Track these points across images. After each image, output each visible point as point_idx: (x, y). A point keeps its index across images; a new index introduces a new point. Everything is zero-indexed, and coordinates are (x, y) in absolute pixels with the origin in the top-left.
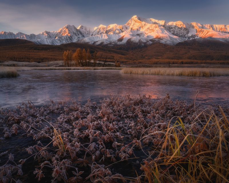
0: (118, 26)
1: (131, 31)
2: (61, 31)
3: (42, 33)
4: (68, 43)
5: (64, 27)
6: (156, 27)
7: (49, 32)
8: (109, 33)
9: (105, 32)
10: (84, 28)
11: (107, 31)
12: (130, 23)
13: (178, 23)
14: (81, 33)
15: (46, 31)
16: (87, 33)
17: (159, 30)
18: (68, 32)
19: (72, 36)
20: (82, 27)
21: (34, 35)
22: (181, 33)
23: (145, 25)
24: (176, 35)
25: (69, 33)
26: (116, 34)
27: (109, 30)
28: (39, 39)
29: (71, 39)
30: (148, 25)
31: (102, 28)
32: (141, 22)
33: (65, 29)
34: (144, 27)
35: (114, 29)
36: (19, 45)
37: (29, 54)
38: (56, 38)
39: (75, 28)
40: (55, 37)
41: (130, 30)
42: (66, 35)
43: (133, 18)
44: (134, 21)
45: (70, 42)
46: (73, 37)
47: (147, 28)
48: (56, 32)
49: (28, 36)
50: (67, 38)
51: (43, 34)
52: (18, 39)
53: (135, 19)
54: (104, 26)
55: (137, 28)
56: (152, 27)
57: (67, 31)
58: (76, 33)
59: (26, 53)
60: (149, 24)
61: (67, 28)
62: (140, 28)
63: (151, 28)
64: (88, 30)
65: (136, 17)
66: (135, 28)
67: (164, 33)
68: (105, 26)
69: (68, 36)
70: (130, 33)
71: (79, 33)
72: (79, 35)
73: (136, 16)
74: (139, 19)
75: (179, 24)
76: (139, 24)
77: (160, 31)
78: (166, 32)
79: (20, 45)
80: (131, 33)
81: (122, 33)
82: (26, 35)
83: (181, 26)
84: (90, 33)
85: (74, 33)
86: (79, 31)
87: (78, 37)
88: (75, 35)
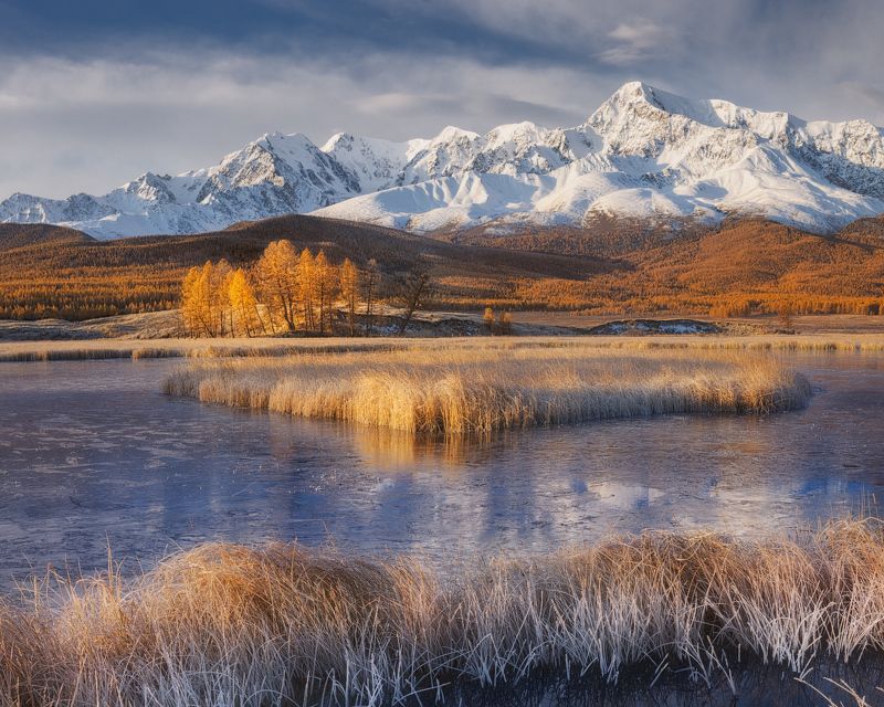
0: (543, 136)
1: (610, 158)
2: (230, 165)
3: (127, 186)
4: (269, 216)
5: (253, 144)
6: (744, 145)
7: (168, 178)
8: (495, 169)
9: (469, 163)
10: (357, 148)
11: (481, 157)
12: (607, 118)
13: (852, 131)
14: (341, 171)
15: (149, 175)
16: (372, 169)
17: (760, 160)
18: (272, 167)
19: (291, 184)
20: (346, 142)
21: (89, 198)
22: (871, 180)
23: (686, 129)
24: (844, 185)
25: (277, 173)
26: (532, 171)
27: (494, 153)
28: (115, 212)
29: (286, 198)
30: (705, 134)
31: (453, 144)
32: (666, 114)
33: (253, 156)
34: (679, 141)
35: (522, 148)
36: (11, 251)
37: (58, 287)
38: (206, 201)
39: (310, 148)
40: (201, 198)
41: (604, 151)
42: (258, 180)
43: (621, 92)
44: (627, 106)
45: (282, 213)
46: (300, 191)
47: (697, 145)
48: (206, 173)
49: (60, 204)
50: (263, 193)
51: (134, 187)
52: (8, 224)
53: (634, 99)
54: (463, 133)
55: (644, 142)
56: (725, 141)
57: (266, 160)
58: (316, 170)
59: (40, 281)
60: (710, 128)
61: (267, 147)
62: (660, 144)
63: (717, 149)
64: (379, 155)
65: (638, 92)
66: (635, 143)
67: (787, 174)
68: (472, 136)
69: (269, 186)
70: (608, 170)
71: (330, 171)
72: (329, 179)
73: (638, 84)
74: (656, 99)
75: (860, 133)
76: (655, 124)
77: (764, 160)
78: (798, 170)
79: (17, 250)
80: (615, 170)
81: (562, 169)
82: (48, 204)
83: (871, 143)
84: (391, 170)
85: (307, 173)
86: (331, 162)
87: (327, 189)
88: (308, 178)
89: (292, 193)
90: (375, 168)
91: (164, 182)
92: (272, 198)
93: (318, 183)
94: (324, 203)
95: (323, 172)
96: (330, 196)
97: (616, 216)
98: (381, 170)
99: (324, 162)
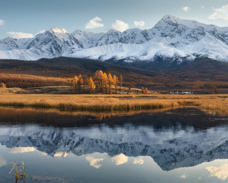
7: (16, 40)
9: (118, 40)
10: (83, 34)
11: (122, 38)
14: (77, 42)
23: (184, 29)
27: (126, 37)
29: (59, 51)
30: (189, 30)
31: (113, 34)
34: (182, 32)
41: (159, 36)
44: (166, 22)
45: (57, 56)
46: (63, 48)
47: (187, 34)
55: (171, 33)
56: (195, 33)
58: (69, 41)
62: (176, 33)
63: (193, 35)
64: (90, 36)
65: (169, 18)
66: (168, 33)
71: (73, 42)
72: (73, 44)
74: (174, 19)
76: (174, 27)
81: (146, 42)
84: (94, 41)
85: (66, 42)
86: (74, 38)
87: (72, 48)
88: (66, 44)
89: (61, 49)
90: (88, 41)
91: (14, 41)
92: (54, 50)
93: (69, 45)
94: (71, 52)
95: (71, 42)
96: (73, 50)
97: (163, 57)
98: (90, 41)
99: (71, 38)
